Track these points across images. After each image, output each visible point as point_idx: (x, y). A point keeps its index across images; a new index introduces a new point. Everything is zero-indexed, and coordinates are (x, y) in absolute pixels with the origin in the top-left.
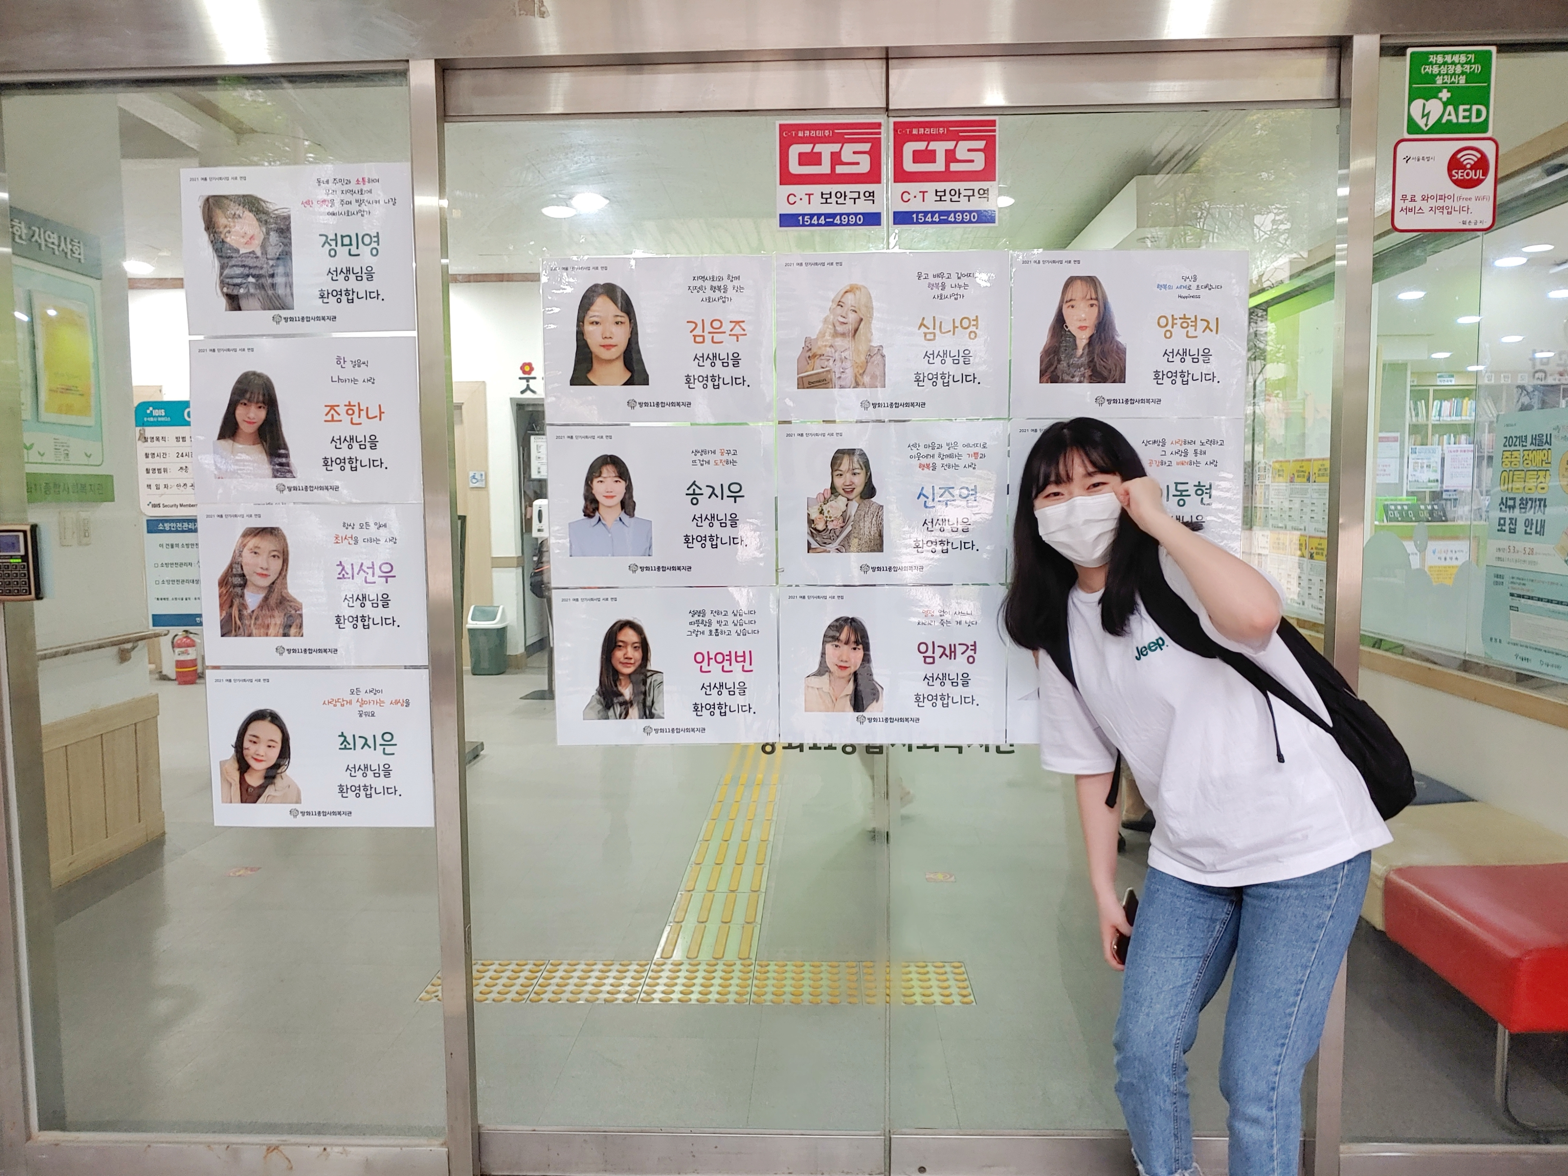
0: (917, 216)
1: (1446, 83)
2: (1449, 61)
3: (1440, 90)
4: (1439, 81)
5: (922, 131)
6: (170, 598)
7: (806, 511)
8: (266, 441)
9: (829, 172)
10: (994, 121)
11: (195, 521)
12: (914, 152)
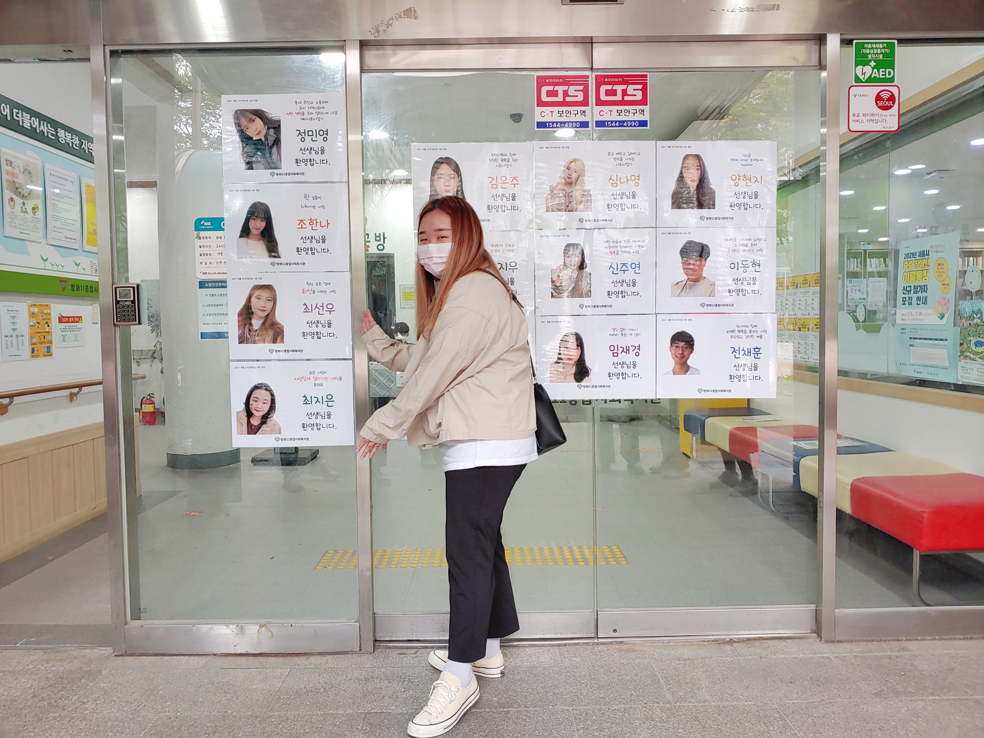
0: (608, 123)
1: (873, 58)
2: (874, 47)
3: (870, 61)
4: (870, 57)
5: (610, 80)
6: (211, 324)
7: (551, 276)
8: (265, 239)
9: (562, 100)
10: (647, 75)
11: (226, 282)
12: (606, 90)
